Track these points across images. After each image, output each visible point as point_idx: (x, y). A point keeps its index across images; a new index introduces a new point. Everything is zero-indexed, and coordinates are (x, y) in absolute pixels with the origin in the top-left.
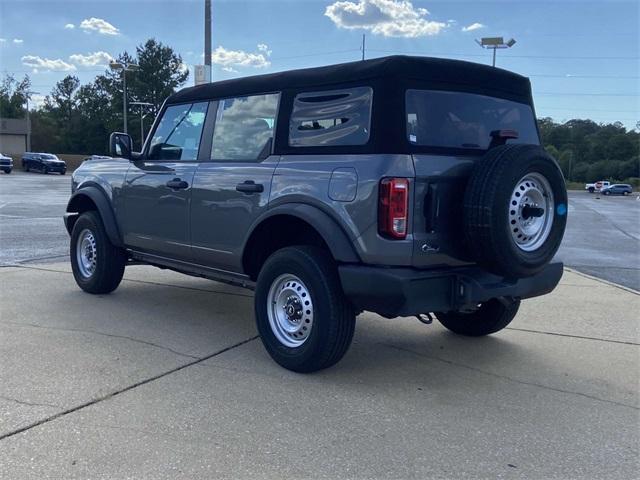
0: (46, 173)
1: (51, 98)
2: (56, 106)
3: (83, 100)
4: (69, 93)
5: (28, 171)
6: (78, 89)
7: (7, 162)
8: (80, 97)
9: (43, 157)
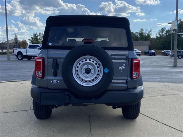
0: (150, 55)
1: (157, 34)
2: (159, 36)
3: (166, 34)
4: (163, 32)
5: (146, 55)
6: (165, 31)
7: (140, 53)
8: (166, 33)
9: (150, 51)
